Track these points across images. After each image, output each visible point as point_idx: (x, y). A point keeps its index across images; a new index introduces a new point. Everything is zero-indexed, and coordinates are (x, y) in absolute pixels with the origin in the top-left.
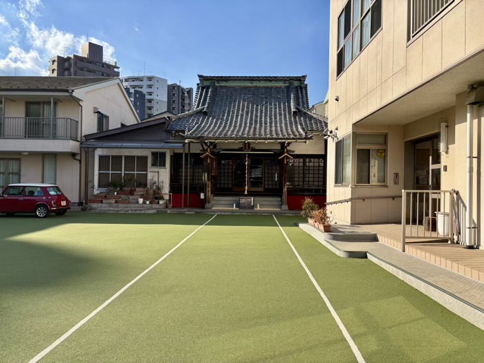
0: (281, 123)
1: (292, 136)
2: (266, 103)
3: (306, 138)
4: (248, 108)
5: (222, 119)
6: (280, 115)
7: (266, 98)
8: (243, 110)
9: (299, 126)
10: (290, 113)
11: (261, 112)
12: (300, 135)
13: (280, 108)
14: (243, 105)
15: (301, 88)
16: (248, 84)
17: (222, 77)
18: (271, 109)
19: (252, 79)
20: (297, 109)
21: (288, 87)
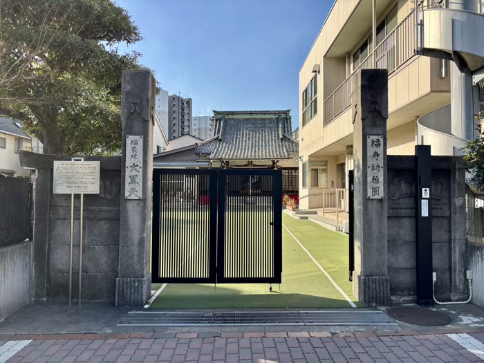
0: (272, 146)
1: (279, 157)
2: (262, 131)
3: (288, 158)
4: (249, 135)
5: (232, 144)
6: (272, 140)
7: (262, 127)
8: (246, 137)
9: (285, 149)
10: (278, 139)
11: (259, 139)
12: (285, 156)
13: (272, 135)
14: (246, 133)
15: (286, 118)
16: (249, 116)
17: (230, 112)
18: (265, 135)
19: (251, 113)
20: (284, 136)
21: (277, 118)
